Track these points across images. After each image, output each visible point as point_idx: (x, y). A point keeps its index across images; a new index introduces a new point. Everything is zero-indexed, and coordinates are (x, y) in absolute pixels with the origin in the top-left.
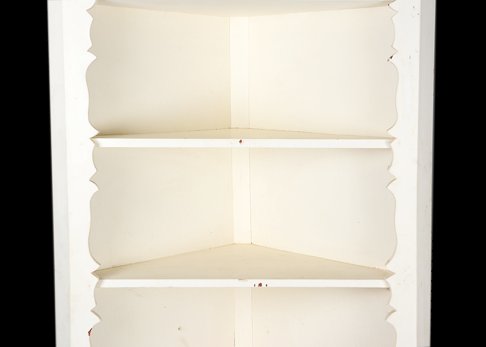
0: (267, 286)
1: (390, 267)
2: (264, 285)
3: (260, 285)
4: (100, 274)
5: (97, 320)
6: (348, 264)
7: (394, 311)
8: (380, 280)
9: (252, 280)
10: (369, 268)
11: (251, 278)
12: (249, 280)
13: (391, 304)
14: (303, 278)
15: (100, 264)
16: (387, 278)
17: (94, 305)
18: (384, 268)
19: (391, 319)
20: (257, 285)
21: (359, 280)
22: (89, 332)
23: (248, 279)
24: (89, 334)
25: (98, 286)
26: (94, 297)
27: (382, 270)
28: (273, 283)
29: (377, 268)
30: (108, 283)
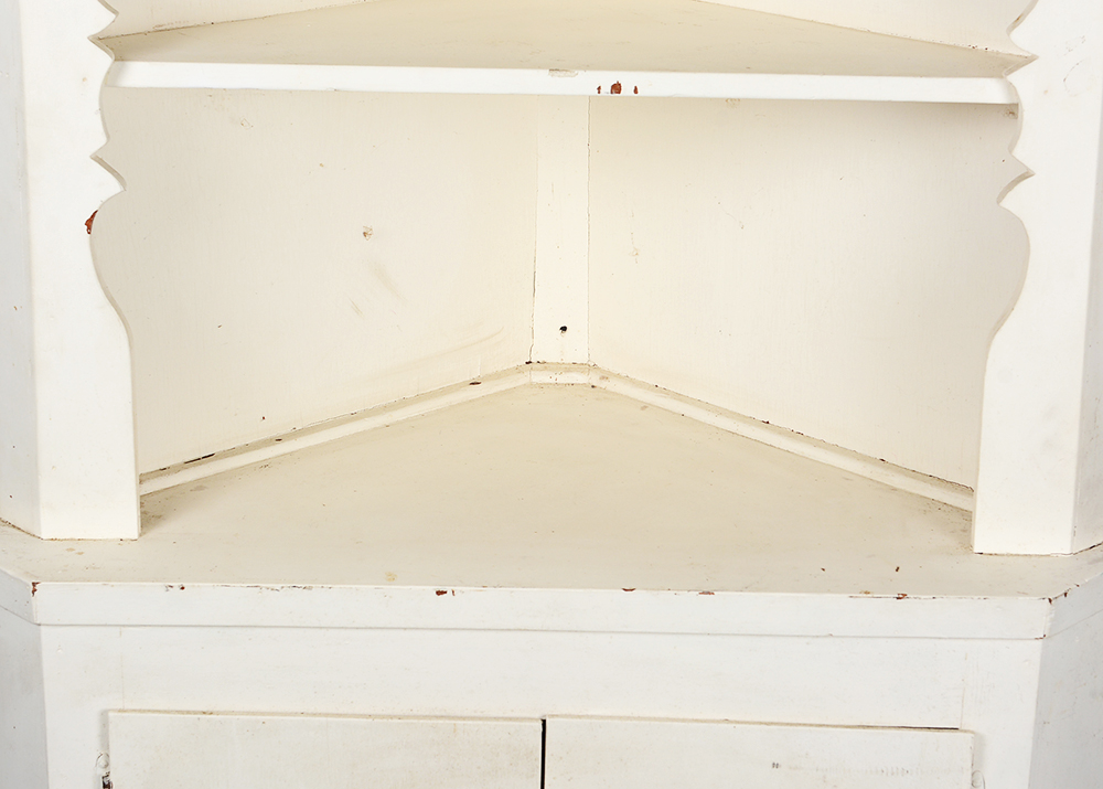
0: (636, 91)
1: (1022, 40)
2: (627, 90)
3: (616, 88)
4: (120, 46)
5: (113, 187)
6: (892, 36)
7: (1026, 175)
8: (988, 80)
9: (590, 74)
10: (955, 47)
11: (588, 67)
12: (581, 72)
13: (1020, 153)
14: (748, 70)
15: (115, 12)
16: (1011, 71)
17: (102, 140)
18: (1003, 49)
19: (1014, 202)
20: (606, 89)
21: (924, 79)
22: (89, 223)
23: (579, 68)
24: (89, 228)
25: (110, 81)
26: (99, 116)
27: (998, 53)
28: (655, 84)
29: (981, 47)
30: (142, 73)
